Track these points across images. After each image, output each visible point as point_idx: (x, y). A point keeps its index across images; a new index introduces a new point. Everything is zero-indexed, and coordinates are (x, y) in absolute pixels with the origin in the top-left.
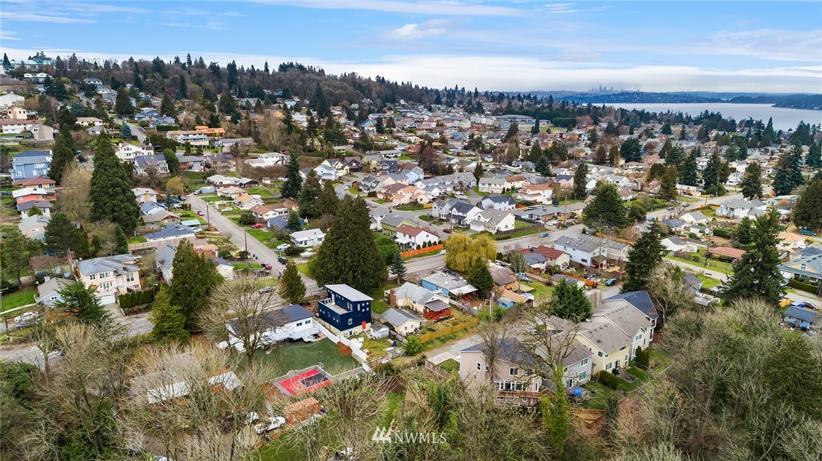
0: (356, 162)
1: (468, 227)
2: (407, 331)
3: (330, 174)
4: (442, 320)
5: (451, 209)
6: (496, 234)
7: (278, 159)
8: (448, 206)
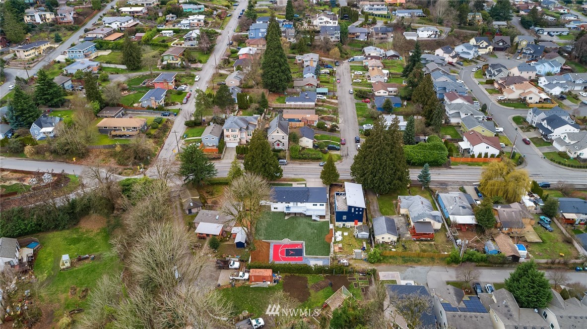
0: (503, 41)
1: (550, 143)
2: (383, 240)
3: (469, 54)
4: (422, 240)
5: (543, 120)
6: (575, 159)
7: (432, 33)
8: (543, 115)
